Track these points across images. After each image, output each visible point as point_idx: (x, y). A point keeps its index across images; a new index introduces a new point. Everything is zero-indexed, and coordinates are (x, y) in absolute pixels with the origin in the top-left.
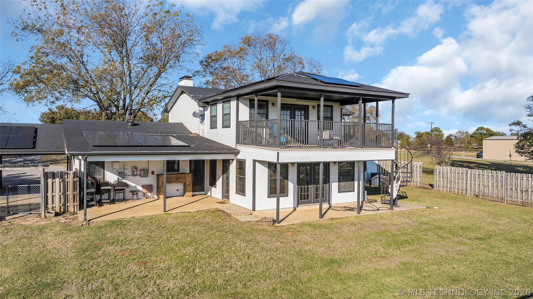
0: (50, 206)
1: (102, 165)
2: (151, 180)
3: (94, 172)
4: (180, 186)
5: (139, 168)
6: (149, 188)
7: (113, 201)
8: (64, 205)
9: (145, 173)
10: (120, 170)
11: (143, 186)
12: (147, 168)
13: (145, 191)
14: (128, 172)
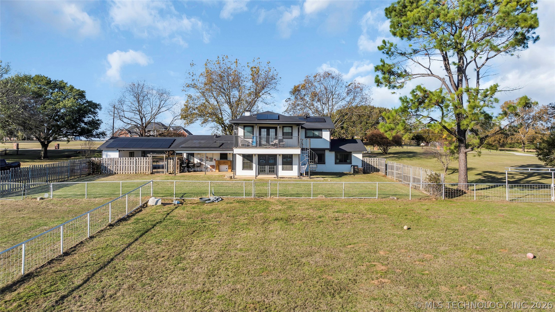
0: (169, 170)
1: (193, 155)
2: (214, 163)
3: (190, 159)
4: (227, 166)
5: (209, 157)
6: (213, 167)
7: (195, 171)
8: (174, 170)
9: (211, 159)
10: (201, 158)
11: (210, 166)
12: (212, 157)
13: (211, 168)
14: (204, 159)
